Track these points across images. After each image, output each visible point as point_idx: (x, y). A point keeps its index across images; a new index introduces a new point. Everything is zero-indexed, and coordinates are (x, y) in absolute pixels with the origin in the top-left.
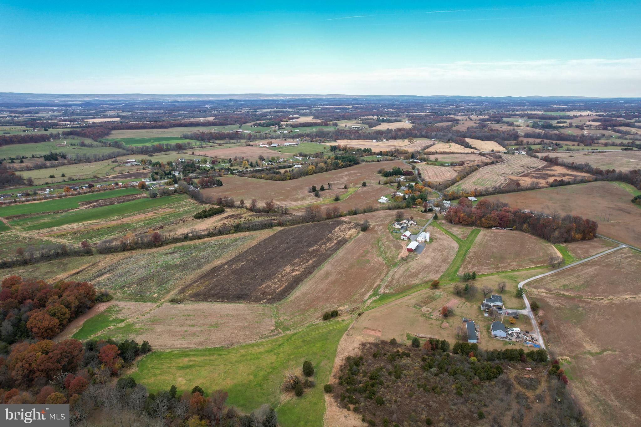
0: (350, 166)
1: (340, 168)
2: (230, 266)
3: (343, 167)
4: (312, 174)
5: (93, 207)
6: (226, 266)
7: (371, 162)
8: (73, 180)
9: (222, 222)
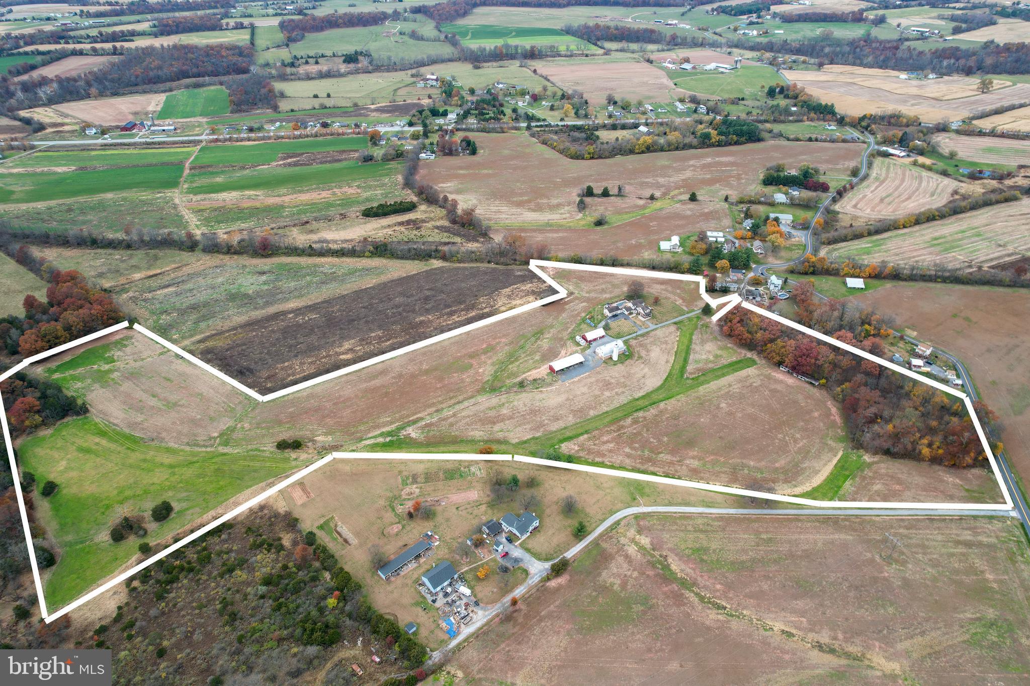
0: (737, 143)
1: (712, 145)
2: (296, 316)
3: (719, 146)
4: (643, 152)
5: (290, 165)
6: (291, 316)
7: (793, 140)
8: (326, 107)
9: (385, 231)
